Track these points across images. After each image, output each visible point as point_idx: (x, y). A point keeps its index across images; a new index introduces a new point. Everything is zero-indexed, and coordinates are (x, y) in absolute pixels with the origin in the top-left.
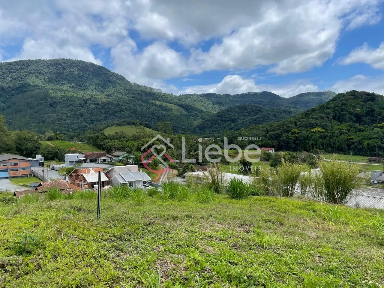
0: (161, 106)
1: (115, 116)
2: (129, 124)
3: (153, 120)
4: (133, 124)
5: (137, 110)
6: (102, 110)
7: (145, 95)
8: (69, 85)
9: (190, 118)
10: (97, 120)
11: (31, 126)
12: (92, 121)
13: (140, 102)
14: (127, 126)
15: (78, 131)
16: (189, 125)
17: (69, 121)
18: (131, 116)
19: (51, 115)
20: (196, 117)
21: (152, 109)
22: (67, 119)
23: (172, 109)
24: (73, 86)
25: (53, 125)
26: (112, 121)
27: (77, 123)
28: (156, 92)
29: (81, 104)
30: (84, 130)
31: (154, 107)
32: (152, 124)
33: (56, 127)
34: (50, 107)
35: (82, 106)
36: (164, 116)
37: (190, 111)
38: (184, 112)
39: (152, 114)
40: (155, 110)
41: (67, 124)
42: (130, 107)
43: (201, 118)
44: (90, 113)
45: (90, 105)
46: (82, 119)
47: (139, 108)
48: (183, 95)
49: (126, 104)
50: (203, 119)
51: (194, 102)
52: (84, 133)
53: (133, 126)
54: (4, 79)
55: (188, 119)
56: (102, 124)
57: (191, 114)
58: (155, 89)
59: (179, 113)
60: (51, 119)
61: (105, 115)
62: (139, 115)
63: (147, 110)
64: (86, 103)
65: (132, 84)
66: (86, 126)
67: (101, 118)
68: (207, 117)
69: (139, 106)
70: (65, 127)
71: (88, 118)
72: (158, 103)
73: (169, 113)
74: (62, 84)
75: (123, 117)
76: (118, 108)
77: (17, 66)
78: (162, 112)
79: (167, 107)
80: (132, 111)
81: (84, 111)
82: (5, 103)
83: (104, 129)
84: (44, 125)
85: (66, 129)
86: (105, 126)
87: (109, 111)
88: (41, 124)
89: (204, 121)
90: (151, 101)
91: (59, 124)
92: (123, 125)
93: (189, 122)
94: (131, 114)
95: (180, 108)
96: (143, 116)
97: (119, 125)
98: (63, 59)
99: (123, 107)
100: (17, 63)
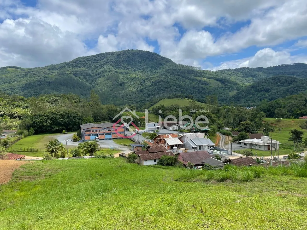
0: (201, 81)
1: (165, 90)
2: (177, 97)
3: (195, 92)
4: (180, 97)
5: (181, 85)
6: (155, 87)
7: (188, 73)
8: (132, 69)
9: (226, 90)
10: (152, 94)
11: (109, 100)
12: (149, 95)
13: (183, 79)
14: (175, 98)
15: (140, 103)
16: (226, 96)
17: (133, 96)
18: (177, 90)
19: (121, 92)
20: (231, 89)
21: (193, 84)
22: (132, 94)
23: (210, 83)
24: (135, 70)
25: (122, 99)
26: (163, 95)
27: (139, 97)
28: (197, 70)
29: (141, 83)
30: (143, 102)
31: (196, 83)
32: (194, 96)
33: (125, 100)
34: (120, 86)
35: (141, 84)
36: (203, 89)
37: (226, 83)
38: (220, 85)
39: (194, 88)
40: (196, 85)
41: (132, 98)
42: (176, 83)
43: (236, 89)
44: (147, 90)
45: (147, 83)
46: (142, 94)
47: (183, 84)
48: (219, 71)
49: (173, 81)
50: (238, 90)
51: (229, 76)
52: (145, 104)
53: (180, 98)
54: (90, 68)
55: (224, 90)
56: (156, 97)
57: (227, 87)
58: (195, 67)
59: (216, 86)
60: (121, 95)
61: (158, 90)
62: (183, 89)
63: (190, 85)
64: (144, 82)
65: (177, 65)
66: (145, 99)
67: (154, 93)
68: (241, 88)
69: (183, 82)
70: (130, 101)
71: (146, 93)
72: (198, 78)
73: (207, 87)
74: (127, 68)
75: (171, 91)
76: (167, 85)
77: (98, 58)
78: (202, 86)
79: (206, 81)
80: (178, 86)
81: (143, 88)
82: (91, 85)
83: (158, 101)
84: (117, 99)
85: (132, 102)
86: (159, 99)
87: (161, 87)
88: (115, 98)
89: (239, 91)
90: (192, 77)
91: (126, 98)
92: (172, 98)
93: (225, 93)
94: (177, 89)
95: (217, 82)
96: (186, 90)
97: (169, 98)
98: (128, 50)
99: (171, 84)
100: (98, 56)
